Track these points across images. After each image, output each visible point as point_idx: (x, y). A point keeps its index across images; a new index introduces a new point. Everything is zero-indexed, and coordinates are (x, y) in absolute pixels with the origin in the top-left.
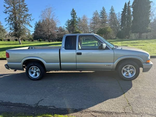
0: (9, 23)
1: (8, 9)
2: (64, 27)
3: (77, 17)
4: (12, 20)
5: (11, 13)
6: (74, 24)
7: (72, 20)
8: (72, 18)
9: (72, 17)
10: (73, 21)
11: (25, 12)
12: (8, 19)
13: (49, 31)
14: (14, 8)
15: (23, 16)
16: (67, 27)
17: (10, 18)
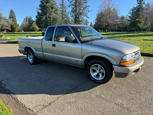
0: (71, 15)
1: (71, 3)
2: (127, 15)
3: (144, 3)
4: (73, 13)
5: (73, 6)
6: (139, 11)
7: (137, 7)
8: (138, 5)
9: (138, 3)
10: (138, 9)
11: (84, 4)
12: (70, 12)
13: (106, 21)
14: (76, 2)
15: (82, 8)
16: (130, 15)
17: (72, 11)
